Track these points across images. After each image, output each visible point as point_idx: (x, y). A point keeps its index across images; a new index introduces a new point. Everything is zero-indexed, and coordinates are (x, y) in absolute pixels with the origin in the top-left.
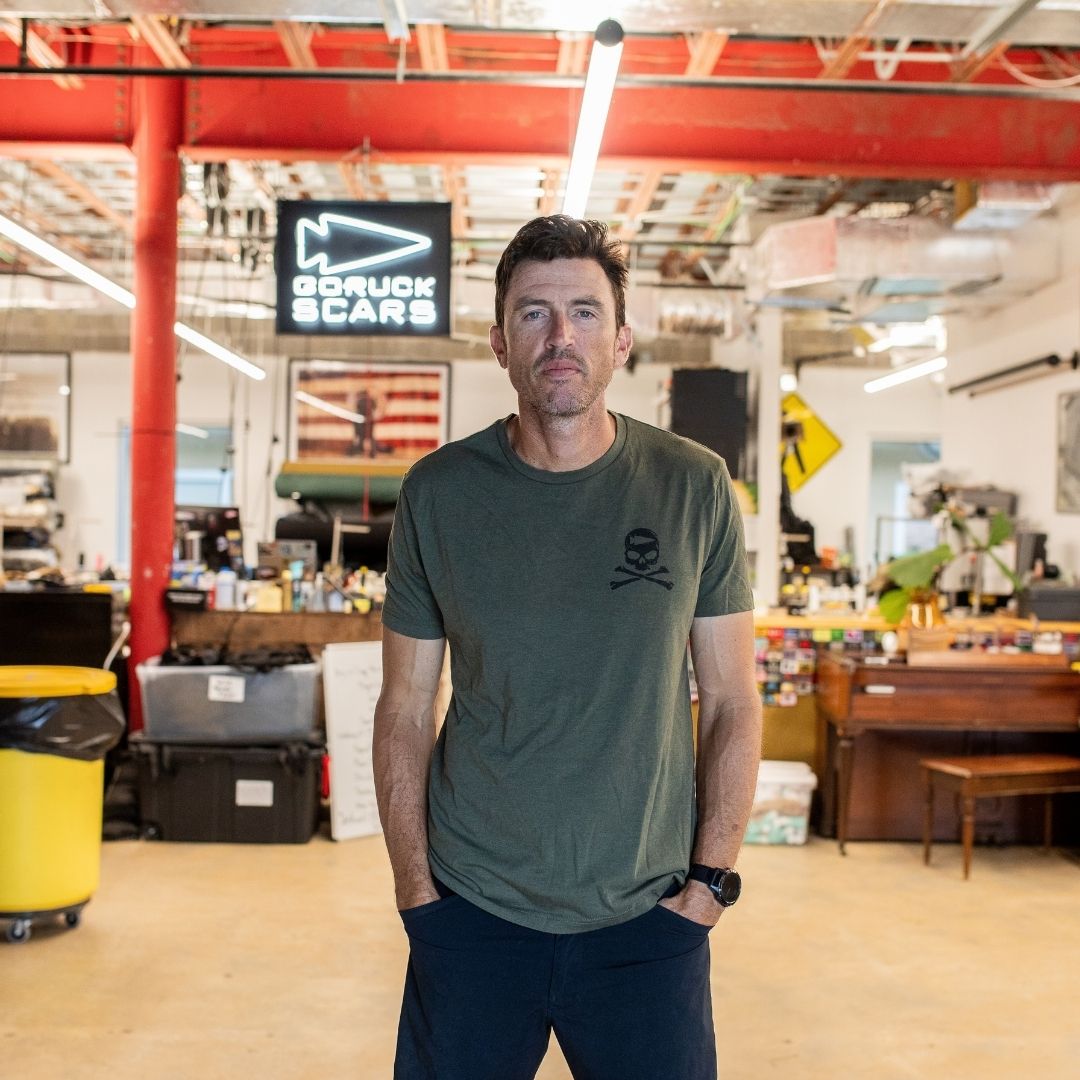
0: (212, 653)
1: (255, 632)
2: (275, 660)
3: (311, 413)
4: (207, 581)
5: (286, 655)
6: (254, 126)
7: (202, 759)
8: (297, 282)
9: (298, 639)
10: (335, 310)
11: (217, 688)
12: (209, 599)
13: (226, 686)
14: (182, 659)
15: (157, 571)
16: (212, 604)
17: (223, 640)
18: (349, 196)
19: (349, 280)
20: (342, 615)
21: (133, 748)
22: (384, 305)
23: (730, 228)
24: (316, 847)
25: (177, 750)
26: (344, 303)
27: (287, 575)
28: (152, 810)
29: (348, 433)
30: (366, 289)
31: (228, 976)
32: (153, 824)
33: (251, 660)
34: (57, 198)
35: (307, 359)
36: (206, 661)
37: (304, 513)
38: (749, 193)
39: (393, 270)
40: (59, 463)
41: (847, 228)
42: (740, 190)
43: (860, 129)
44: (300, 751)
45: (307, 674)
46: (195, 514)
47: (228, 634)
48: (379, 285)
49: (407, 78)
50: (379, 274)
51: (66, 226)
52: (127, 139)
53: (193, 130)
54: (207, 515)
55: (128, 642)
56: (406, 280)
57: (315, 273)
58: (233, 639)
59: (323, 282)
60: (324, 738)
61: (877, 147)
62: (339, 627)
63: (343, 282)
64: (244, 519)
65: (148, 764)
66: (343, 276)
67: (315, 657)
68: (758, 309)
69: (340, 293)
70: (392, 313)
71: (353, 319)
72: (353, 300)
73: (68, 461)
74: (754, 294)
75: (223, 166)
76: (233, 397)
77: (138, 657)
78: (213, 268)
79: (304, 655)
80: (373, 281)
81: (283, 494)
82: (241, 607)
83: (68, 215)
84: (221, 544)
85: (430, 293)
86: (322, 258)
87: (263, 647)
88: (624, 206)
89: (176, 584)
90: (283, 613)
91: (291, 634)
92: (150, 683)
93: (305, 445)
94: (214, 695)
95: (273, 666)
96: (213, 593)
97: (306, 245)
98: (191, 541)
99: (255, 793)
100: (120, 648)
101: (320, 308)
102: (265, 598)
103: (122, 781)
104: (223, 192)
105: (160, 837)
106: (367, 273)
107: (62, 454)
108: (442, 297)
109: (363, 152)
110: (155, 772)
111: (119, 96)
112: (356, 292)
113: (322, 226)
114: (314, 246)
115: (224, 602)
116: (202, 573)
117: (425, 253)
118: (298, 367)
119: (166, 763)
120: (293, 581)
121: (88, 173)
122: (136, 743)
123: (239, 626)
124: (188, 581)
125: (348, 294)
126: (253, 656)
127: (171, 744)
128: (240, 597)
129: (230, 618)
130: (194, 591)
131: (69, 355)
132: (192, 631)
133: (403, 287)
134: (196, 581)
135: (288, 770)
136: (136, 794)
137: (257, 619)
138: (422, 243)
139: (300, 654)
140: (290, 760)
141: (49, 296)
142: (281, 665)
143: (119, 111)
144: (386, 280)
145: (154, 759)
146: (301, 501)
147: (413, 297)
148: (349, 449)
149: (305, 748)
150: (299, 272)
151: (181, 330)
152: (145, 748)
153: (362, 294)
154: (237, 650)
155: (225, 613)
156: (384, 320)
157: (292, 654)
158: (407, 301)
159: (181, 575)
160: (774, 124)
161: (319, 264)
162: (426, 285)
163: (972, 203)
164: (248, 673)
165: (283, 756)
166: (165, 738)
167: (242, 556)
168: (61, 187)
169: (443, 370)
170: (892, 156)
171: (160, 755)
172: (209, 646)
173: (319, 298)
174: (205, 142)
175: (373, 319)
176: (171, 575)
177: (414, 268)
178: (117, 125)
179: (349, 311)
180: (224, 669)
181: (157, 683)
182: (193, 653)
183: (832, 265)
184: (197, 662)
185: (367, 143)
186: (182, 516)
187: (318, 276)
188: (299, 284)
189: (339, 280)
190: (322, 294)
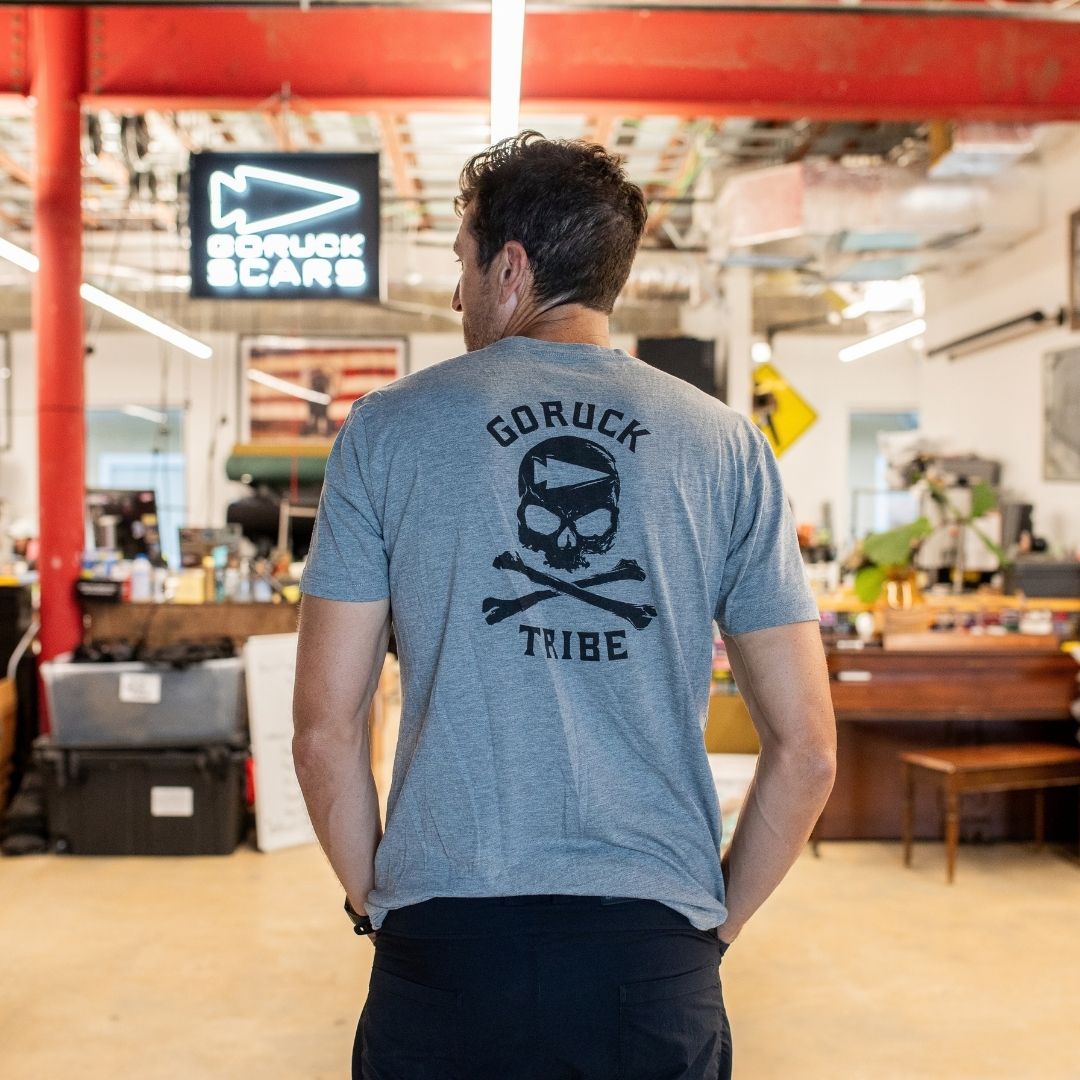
0: (125, 650)
1: (173, 624)
2: (193, 655)
3: (262, 392)
4: (122, 570)
5: (204, 650)
6: (163, 73)
7: (113, 767)
8: (212, 242)
9: (221, 632)
10: (255, 272)
11: (131, 688)
12: (124, 590)
13: (139, 686)
14: (95, 655)
15: (66, 562)
16: (128, 596)
17: (139, 633)
19: (268, 238)
20: (269, 605)
21: (37, 756)
22: (306, 266)
23: (691, 188)
24: (242, 858)
25: (87, 756)
27: (209, 562)
28: (59, 824)
29: (301, 413)
30: (289, 249)
31: (115, 1019)
32: (62, 837)
33: (165, 656)
35: (255, 335)
36: (117, 657)
37: (258, 497)
38: (710, 144)
39: (318, 228)
41: (816, 179)
42: (701, 141)
43: (825, 67)
44: (221, 755)
45: (230, 669)
46: (110, 498)
47: (146, 627)
48: (302, 244)
49: (312, 4)
50: (301, 232)
52: (25, 90)
53: (97, 76)
54: (121, 500)
55: (39, 636)
56: (330, 237)
57: (232, 232)
58: (152, 633)
59: (241, 241)
60: (247, 739)
61: (843, 86)
62: (265, 617)
63: (263, 239)
64: (160, 501)
65: (54, 772)
66: (263, 235)
67: (238, 650)
68: (723, 269)
69: (261, 254)
70: (317, 275)
71: (274, 282)
72: (274, 261)
73: (8, 447)
74: (718, 254)
75: (140, 122)
76: (165, 373)
77: (47, 655)
78: (146, 238)
79: (227, 648)
80: (295, 239)
81: (234, 476)
82: (159, 598)
84: (138, 529)
85: (359, 252)
86: (239, 215)
87: (184, 641)
89: (88, 574)
90: (206, 605)
91: (216, 627)
92: (57, 684)
93: (259, 426)
94: (127, 694)
95: (190, 662)
96: (128, 583)
97: (222, 202)
98: (105, 527)
99: (172, 802)
100: (29, 643)
101: (237, 269)
102: (183, 587)
103: (33, 789)
104: (141, 151)
105: (71, 850)
106: (289, 231)
107: (2, 438)
108: (371, 256)
109: (283, 99)
110: (61, 780)
111: (14, 41)
112: (277, 252)
113: (240, 179)
114: (230, 202)
115: (140, 593)
117: (353, 209)
118: (248, 344)
119: (74, 770)
120: (216, 570)
122: (42, 749)
123: (158, 619)
124: (99, 571)
125: (269, 255)
126: (169, 651)
127: (79, 750)
128: (158, 588)
129: (147, 611)
130: (107, 582)
131: (6, 335)
132: (106, 626)
133: (328, 246)
134: (109, 570)
135: (207, 776)
136: (43, 803)
137: (177, 611)
138: (348, 198)
139: (222, 648)
140: (210, 766)
142: (199, 660)
143: (14, 57)
144: (310, 237)
145: (60, 767)
146: (254, 484)
147: (340, 257)
148: (305, 430)
149: (226, 752)
150: (214, 231)
151: (87, 292)
152: (51, 755)
153: (285, 254)
154: (154, 644)
155: (141, 606)
156: (308, 283)
157: (213, 649)
158: (333, 261)
159: (92, 565)
160: (730, 61)
161: (235, 224)
162: (355, 243)
163: (947, 146)
164: (166, 670)
165: (201, 760)
166: (75, 742)
167: (159, 541)
169: (399, 345)
170: (860, 95)
171: (67, 762)
172: (123, 641)
173: (237, 259)
174: (115, 89)
175: (296, 282)
176: (83, 564)
177: (341, 225)
178: (14, 73)
179: (270, 272)
180: (137, 666)
181: (64, 683)
182: (106, 649)
183: (797, 219)
184: (108, 659)
185: (286, 89)
186: (96, 500)
187: (235, 235)
188: (214, 245)
189: (259, 238)
190: (240, 255)
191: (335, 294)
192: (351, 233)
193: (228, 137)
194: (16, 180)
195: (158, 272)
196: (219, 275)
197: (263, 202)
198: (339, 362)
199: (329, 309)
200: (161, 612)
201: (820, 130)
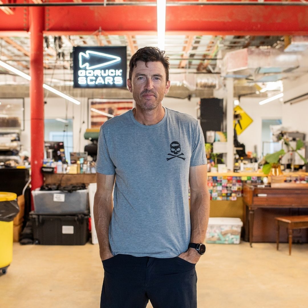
0: (55, 187)
1: (69, 180)
2: (74, 189)
3: (95, 114)
4: (54, 164)
5: (77, 187)
6: (66, 25)
7: (51, 220)
8: (79, 72)
9: (82, 182)
10: (92, 80)
11: (56, 197)
12: (55, 170)
13: (59, 197)
14: (46, 188)
15: (39, 162)
16: (56, 172)
17: (59, 182)
18: (97, 45)
19: (95, 71)
22: (106, 78)
23: (216, 56)
24: (88, 246)
25: (44, 217)
26: (94, 78)
27: (78, 162)
28: (37, 235)
30: (101, 74)
31: (51, 291)
32: (37, 240)
33: (66, 189)
34: (15, 50)
35: (93, 98)
36: (53, 189)
37: (93, 144)
38: (221, 43)
39: (109, 68)
40: (21, 130)
41: (252, 53)
42: (218, 42)
43: (254, 20)
44: (82, 217)
45: (84, 193)
46: (51, 144)
47: (61, 181)
48: (105, 72)
49: (107, 4)
51: (17, 58)
52: (28, 30)
53: (47, 26)
54: (54, 144)
55: (31, 183)
56: (113, 71)
57: (85, 69)
58: (62, 182)
59: (88, 72)
60: (89, 212)
61: (259, 26)
62: (94, 178)
63: (94, 72)
64: (65, 145)
65: (35, 221)
66: (94, 70)
67: (87, 187)
68: (225, 79)
69: (93, 75)
70: (109, 81)
71: (97, 83)
72: (97, 77)
73: (24, 130)
74: (223, 74)
75: (60, 38)
76: (67, 109)
77: (33, 188)
78: (62, 71)
79: (84, 186)
80: (103, 71)
81: (86, 138)
82: (65, 172)
83: (18, 56)
84: (59, 153)
85: (120, 74)
86: (87, 64)
87: (71, 185)
88: (184, 49)
89: (45, 165)
90: (78, 174)
91: (80, 181)
92: (36, 196)
93: (94, 124)
94: (55, 200)
95: (73, 190)
96: (56, 168)
97: (82, 61)
98: (49, 152)
99: (68, 230)
100: (28, 185)
101: (87, 80)
102: (72, 169)
103: (29, 226)
104: (60, 47)
105: (39, 243)
106: (101, 69)
107: (22, 128)
108: (124, 76)
109: (99, 32)
111: (25, 16)
112: (98, 75)
113: (87, 54)
114: (85, 61)
115: (59, 171)
116: (53, 162)
117: (119, 62)
118: (90, 101)
119: (41, 221)
120: (81, 164)
121: (22, 42)
122: (31, 215)
123: (64, 178)
124: (48, 165)
125: (95, 75)
126: (67, 187)
127: (42, 215)
128: (64, 169)
129: (61, 176)
130: (50, 168)
131: (23, 99)
132: (50, 180)
133: (112, 73)
134: (51, 164)
135: (78, 223)
136: (32, 230)
137: (70, 176)
138: (118, 59)
139: (82, 187)
140: (78, 220)
141: (15, 81)
142: (76, 190)
143: (25, 21)
144: (107, 71)
145: (37, 220)
146: (92, 140)
147: (115, 76)
149: (83, 216)
150: (80, 69)
152: (34, 216)
153: (100, 75)
154: (63, 185)
155: (59, 174)
156: (106, 83)
157: (79, 187)
158: (114, 77)
159: (46, 163)
160: (227, 19)
161: (86, 66)
162: (119, 72)
163: (289, 43)
164: (66, 193)
165: (76, 218)
166: (41, 213)
167: (65, 157)
168: (14, 47)
170: (264, 28)
171: (39, 218)
172: (55, 184)
173: (86, 77)
175: (103, 83)
176: (43, 163)
178: (24, 25)
179: (96, 80)
180: (58, 192)
181: (38, 196)
182: (50, 187)
183: (246, 64)
184: (50, 189)
185: (100, 29)
186: (47, 145)
189: (92, 71)
191: (114, 86)
192: (119, 69)
193: (84, 42)
194: (26, 55)
195: (65, 80)
196: (82, 81)
197: (94, 61)
198: (116, 106)
199: (113, 91)
200: (65, 176)
201: (253, 38)
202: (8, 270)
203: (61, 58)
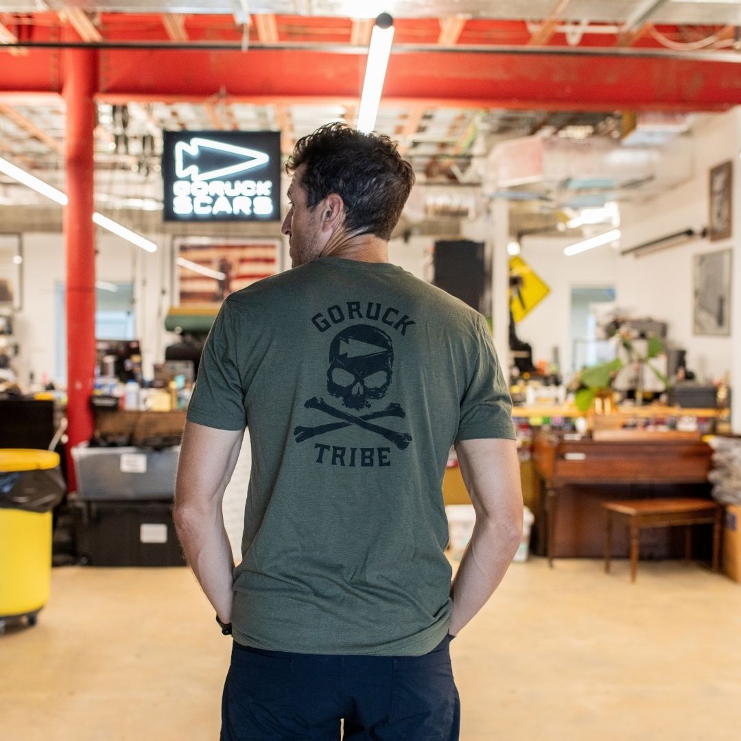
0: (123, 439)
1: (151, 424)
2: (166, 443)
3: (189, 274)
4: (119, 389)
5: (172, 439)
6: (145, 79)
7: (117, 511)
10: (204, 205)
11: (127, 463)
12: (120, 402)
13: (133, 462)
14: (103, 443)
15: (84, 384)
16: (123, 406)
17: (130, 429)
18: (211, 127)
19: (212, 183)
21: (70, 505)
22: (235, 201)
23: (470, 148)
25: (101, 505)
27: (173, 385)
28: (84, 546)
30: (224, 191)
32: (84, 555)
33: (150, 443)
34: (11, 128)
35: (185, 237)
36: (119, 444)
37: (185, 342)
38: (484, 121)
39: (243, 177)
40: (14, 310)
41: (550, 144)
42: (477, 119)
43: (557, 78)
46: (110, 345)
47: (134, 425)
48: (233, 188)
50: (233, 179)
51: (17, 148)
53: (104, 82)
54: (118, 346)
55: (66, 432)
56: (250, 183)
57: (189, 179)
58: (138, 429)
59: (195, 185)
61: (569, 90)
63: (208, 184)
65: (81, 515)
66: (208, 182)
68: (491, 199)
69: (207, 193)
70: (242, 206)
71: (216, 210)
72: (215, 198)
73: (20, 309)
74: (488, 189)
76: (134, 263)
77: (73, 442)
80: (229, 184)
81: (170, 328)
82: (142, 408)
83: (18, 140)
84: (128, 364)
85: (268, 192)
86: (193, 169)
87: (158, 435)
88: (399, 130)
89: (98, 392)
90: (172, 412)
91: (178, 425)
92: (81, 461)
93: (185, 296)
94: (125, 467)
95: (164, 447)
96: (123, 398)
97: (183, 161)
98: (107, 364)
99: (153, 533)
100: (61, 437)
101: (192, 203)
102: (158, 401)
103: (64, 527)
105: (91, 563)
106: (224, 179)
107: (16, 303)
108: (276, 195)
109: (221, 97)
110: (85, 520)
111: (53, 60)
112: (217, 192)
113: (194, 147)
114: (188, 161)
115: (130, 404)
116: (115, 385)
117: (265, 165)
119: (93, 514)
120: (178, 389)
121: (32, 112)
122: (73, 501)
123: (142, 421)
124: (105, 391)
125: (212, 194)
126: (152, 440)
127: (96, 501)
128: (141, 401)
129: (135, 416)
130: (110, 397)
131: (20, 236)
132: (109, 425)
133: (249, 188)
134: (111, 390)
136: (73, 535)
137: (153, 416)
138: (261, 159)
142: (170, 446)
143: (52, 70)
144: (237, 183)
145: (85, 511)
146: (183, 334)
147: (256, 196)
148: (213, 298)
150: (177, 179)
151: (98, 218)
152: (80, 505)
153: (221, 193)
154: (140, 437)
155: (131, 412)
156: (236, 212)
158: (252, 198)
159: (100, 387)
160: (499, 74)
161: (190, 175)
162: (265, 187)
163: (633, 127)
164: (149, 452)
166: (92, 497)
167: (141, 372)
169: (277, 243)
170: (580, 96)
171: (89, 509)
172: (121, 434)
173: (192, 197)
174: (114, 90)
175: (229, 211)
176: (95, 387)
177: (256, 175)
178: (52, 79)
179: (212, 205)
180: (131, 449)
181: (85, 461)
182: (110, 439)
183: (539, 170)
184: (113, 445)
185: (223, 90)
186: (101, 346)
187: (191, 182)
188: (177, 187)
189: (206, 183)
190: (193, 194)
191: (253, 218)
192: (264, 181)
194: (36, 138)
196: (181, 207)
197: (208, 161)
200: (144, 416)
201: (553, 114)
202: (42, 618)
203: (122, 148)
